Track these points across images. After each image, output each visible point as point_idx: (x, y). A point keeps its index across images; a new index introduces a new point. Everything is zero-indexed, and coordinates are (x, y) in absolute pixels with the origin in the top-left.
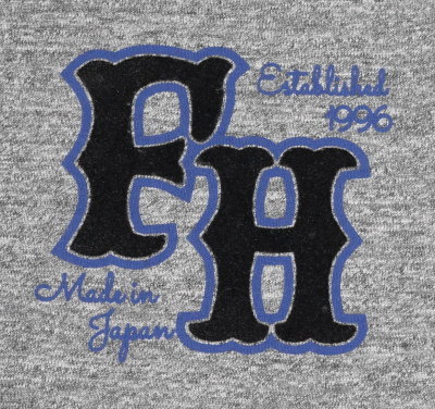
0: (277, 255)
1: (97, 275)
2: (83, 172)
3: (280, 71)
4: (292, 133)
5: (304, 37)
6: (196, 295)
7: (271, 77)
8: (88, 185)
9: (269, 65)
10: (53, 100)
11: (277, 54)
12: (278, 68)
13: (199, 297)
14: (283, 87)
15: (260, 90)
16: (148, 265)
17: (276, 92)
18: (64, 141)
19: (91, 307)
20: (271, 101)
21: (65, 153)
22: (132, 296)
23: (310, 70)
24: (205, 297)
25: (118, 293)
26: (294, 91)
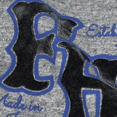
0: (93, 89)
1: (14, 96)
2: (14, 53)
3: (98, 27)
4: (99, 53)
5: (110, 13)
6: (61, 110)
7: (93, 30)
8: (16, 59)
9: (93, 25)
10: (3, 22)
11: (97, 20)
12: (97, 26)
13: (62, 111)
14: (98, 33)
15: (87, 35)
16: (39, 94)
17: (94, 36)
18: (7, 39)
19: (8, 109)
20: (92, 40)
21: (7, 45)
22: (30, 107)
23: (111, 26)
24: (65, 111)
25: (23, 105)
26: (103, 35)
